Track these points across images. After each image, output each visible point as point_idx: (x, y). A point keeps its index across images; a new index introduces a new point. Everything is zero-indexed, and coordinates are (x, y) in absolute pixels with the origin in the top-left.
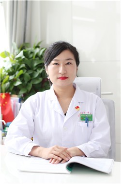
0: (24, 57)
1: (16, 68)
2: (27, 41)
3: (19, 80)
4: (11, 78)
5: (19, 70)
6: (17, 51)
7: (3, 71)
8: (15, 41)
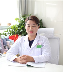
0: (24, 20)
1: (21, 24)
2: (26, 14)
3: (22, 29)
4: (19, 28)
5: (22, 26)
6: (22, 18)
7: (16, 26)
8: (21, 14)
